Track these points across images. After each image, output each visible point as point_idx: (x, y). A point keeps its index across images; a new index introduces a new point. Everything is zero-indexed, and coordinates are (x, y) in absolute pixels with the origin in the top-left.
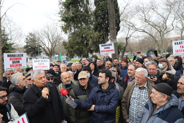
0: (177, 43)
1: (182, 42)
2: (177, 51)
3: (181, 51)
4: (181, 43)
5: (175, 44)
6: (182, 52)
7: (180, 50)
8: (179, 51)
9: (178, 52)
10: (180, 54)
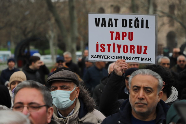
0: (104, 20)
1: (116, 20)
2: (100, 48)
3: (111, 47)
4: (114, 22)
5: (97, 25)
6: (114, 51)
7: (109, 45)
8: (106, 47)
9: (103, 50)
10: (108, 57)
